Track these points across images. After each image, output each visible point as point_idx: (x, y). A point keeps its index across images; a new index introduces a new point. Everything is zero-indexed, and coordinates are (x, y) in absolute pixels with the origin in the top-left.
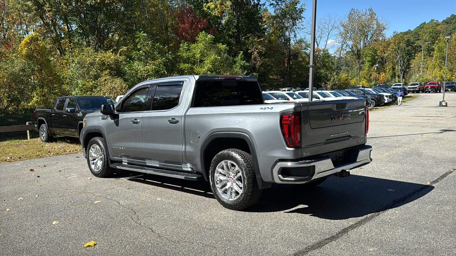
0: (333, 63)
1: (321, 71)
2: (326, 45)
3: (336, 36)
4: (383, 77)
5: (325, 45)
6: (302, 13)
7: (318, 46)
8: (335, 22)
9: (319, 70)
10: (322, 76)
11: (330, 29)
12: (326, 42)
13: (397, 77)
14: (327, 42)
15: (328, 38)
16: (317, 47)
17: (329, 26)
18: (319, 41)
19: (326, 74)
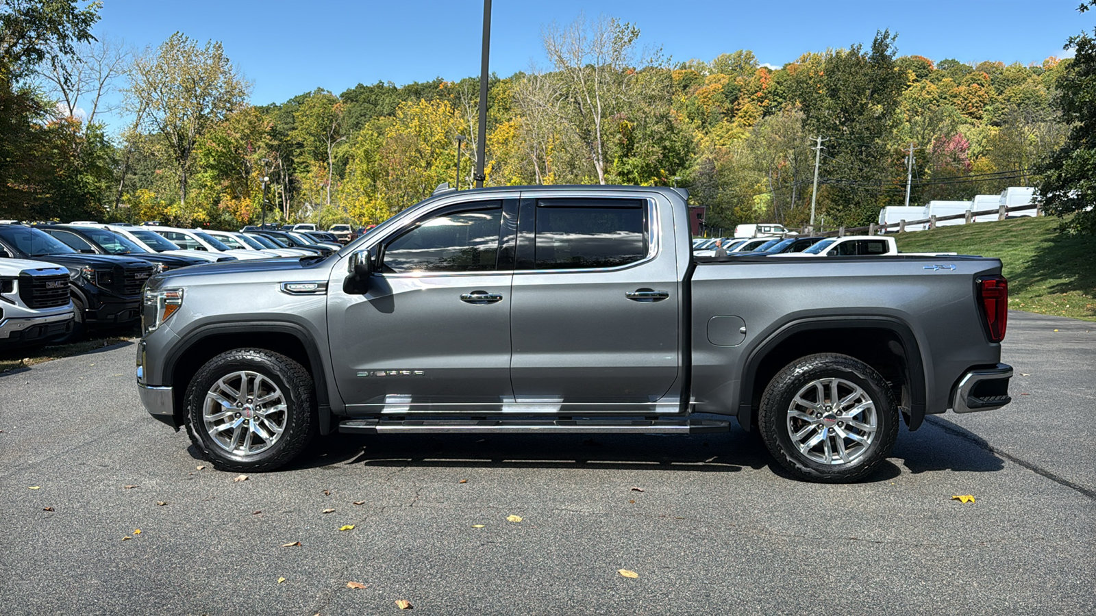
0: (116, 162)
1: (84, 179)
2: (94, 112)
3: (125, 93)
4: (248, 208)
5: (92, 113)
6: (90, 25)
7: (71, 111)
8: (118, 58)
9: (79, 177)
10: (89, 193)
11: (104, 75)
12: (94, 106)
13: (277, 210)
14: (96, 105)
15: (99, 95)
16: (69, 113)
17: (102, 66)
18: (74, 99)
19: (98, 188)
